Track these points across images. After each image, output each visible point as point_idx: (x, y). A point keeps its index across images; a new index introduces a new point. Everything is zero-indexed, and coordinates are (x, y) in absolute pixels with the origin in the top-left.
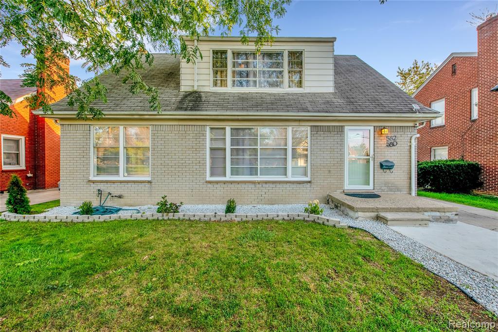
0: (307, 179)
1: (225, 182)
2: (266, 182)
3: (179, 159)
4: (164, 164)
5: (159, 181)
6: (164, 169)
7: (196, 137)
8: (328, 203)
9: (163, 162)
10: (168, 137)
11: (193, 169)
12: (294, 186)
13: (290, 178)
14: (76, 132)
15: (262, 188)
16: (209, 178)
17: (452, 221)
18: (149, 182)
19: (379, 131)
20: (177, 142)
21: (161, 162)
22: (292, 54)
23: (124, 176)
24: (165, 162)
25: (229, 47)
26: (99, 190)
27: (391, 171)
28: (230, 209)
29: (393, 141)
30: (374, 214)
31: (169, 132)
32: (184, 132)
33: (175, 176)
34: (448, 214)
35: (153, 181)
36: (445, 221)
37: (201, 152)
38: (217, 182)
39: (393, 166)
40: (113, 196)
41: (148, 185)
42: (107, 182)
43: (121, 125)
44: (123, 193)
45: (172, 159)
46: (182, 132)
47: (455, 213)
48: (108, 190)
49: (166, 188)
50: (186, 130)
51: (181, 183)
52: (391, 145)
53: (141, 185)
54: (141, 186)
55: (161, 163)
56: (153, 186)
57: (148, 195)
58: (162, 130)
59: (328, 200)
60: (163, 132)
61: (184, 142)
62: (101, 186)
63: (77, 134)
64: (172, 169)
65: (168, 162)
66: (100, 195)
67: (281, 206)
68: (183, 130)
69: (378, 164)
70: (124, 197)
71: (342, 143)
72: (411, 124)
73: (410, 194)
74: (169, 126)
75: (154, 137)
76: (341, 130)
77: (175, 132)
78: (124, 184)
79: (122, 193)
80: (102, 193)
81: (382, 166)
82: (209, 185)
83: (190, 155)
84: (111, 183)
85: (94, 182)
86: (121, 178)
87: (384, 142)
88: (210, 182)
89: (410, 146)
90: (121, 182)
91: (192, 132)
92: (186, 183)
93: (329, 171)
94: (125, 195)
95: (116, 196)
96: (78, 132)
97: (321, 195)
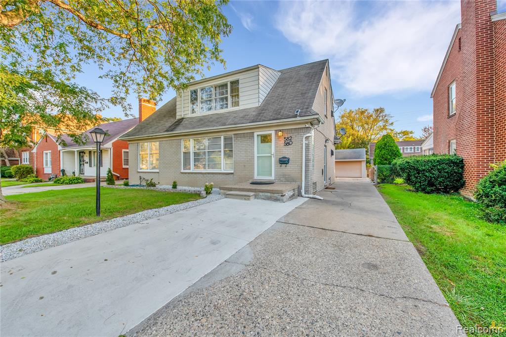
0: (232, 172)
1: (189, 173)
5: (162, 172)
6: (164, 166)
7: (176, 146)
9: (163, 161)
12: (224, 176)
13: (222, 171)
16: (182, 171)
17: (279, 200)
18: (158, 173)
20: (169, 150)
22: (232, 83)
23: (150, 169)
25: (198, 87)
26: (140, 177)
28: (175, 186)
29: (289, 141)
31: (166, 144)
33: (168, 169)
34: (275, 195)
36: (275, 200)
37: (178, 155)
38: (185, 173)
40: (145, 180)
42: (143, 172)
43: (149, 142)
45: (167, 160)
46: (171, 144)
47: (281, 194)
48: (143, 177)
49: (164, 176)
50: (172, 142)
51: (170, 174)
52: (287, 144)
54: (155, 174)
56: (159, 175)
57: (158, 180)
58: (163, 143)
60: (163, 145)
61: (172, 150)
65: (165, 161)
66: (140, 179)
69: (277, 160)
72: (303, 126)
74: (165, 141)
76: (251, 136)
77: (168, 144)
78: (149, 173)
79: (149, 178)
82: (182, 175)
83: (174, 157)
84: (145, 173)
85: (139, 172)
86: (148, 170)
87: (282, 142)
88: (182, 173)
89: (303, 144)
91: (175, 144)
92: (172, 174)
93: (245, 166)
96: (134, 147)
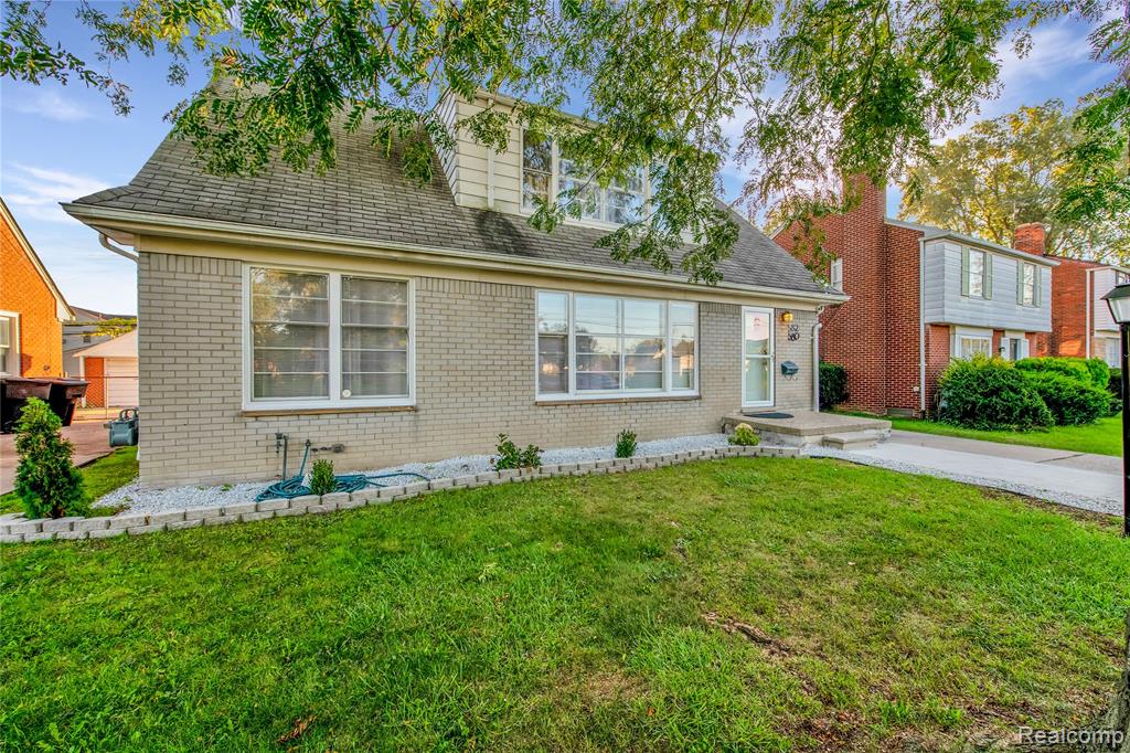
0: (694, 393)
1: (568, 404)
2: (638, 401)
3: (480, 357)
4: (448, 368)
5: (435, 406)
6: (449, 379)
7: (515, 311)
8: (723, 432)
9: (445, 363)
10: (456, 307)
11: (508, 378)
12: (677, 405)
13: (670, 392)
14: (195, 277)
15: (631, 412)
16: (539, 398)
17: (886, 440)
18: (413, 409)
19: (781, 315)
20: (476, 319)
21: (439, 362)
23: (342, 398)
24: (448, 364)
26: (279, 436)
27: (794, 377)
28: (625, 449)
29: (794, 332)
30: (819, 438)
31: (458, 296)
32: (491, 299)
33: (456, 395)
34: (883, 431)
35: (421, 407)
36: (880, 440)
37: (525, 342)
38: (556, 404)
39: (796, 370)
40: (315, 450)
41: (408, 417)
42: (298, 413)
43: (335, 270)
44: (346, 438)
45: (464, 357)
46: (486, 298)
47: (888, 429)
48: (302, 435)
49: (451, 422)
50: (494, 294)
51: (485, 409)
52: (793, 339)
53: (390, 418)
54: (393, 419)
55: (441, 366)
56: (421, 418)
57: (410, 440)
58: (441, 289)
59: (723, 427)
60: (445, 295)
61: (491, 320)
62: (282, 425)
63: (201, 285)
64: (465, 378)
65: (458, 362)
66: (282, 449)
67: (662, 443)
68: (488, 293)
69: (779, 368)
70: (348, 450)
71: (738, 332)
72: (813, 309)
73: (812, 410)
74: (457, 283)
75: (424, 305)
76: (736, 312)
77: (471, 297)
78: (347, 416)
79: (342, 440)
80: (289, 442)
81: (784, 369)
82: (542, 411)
83: (503, 347)
84: (311, 417)
85: (257, 415)
86: (335, 402)
87: (785, 333)
88: (543, 405)
89: (812, 340)
90: (339, 412)
91: (506, 300)
92: (494, 409)
93: (724, 378)
94: (349, 444)
95: (325, 449)
96: (201, 277)
97: (713, 420)
